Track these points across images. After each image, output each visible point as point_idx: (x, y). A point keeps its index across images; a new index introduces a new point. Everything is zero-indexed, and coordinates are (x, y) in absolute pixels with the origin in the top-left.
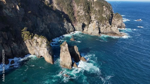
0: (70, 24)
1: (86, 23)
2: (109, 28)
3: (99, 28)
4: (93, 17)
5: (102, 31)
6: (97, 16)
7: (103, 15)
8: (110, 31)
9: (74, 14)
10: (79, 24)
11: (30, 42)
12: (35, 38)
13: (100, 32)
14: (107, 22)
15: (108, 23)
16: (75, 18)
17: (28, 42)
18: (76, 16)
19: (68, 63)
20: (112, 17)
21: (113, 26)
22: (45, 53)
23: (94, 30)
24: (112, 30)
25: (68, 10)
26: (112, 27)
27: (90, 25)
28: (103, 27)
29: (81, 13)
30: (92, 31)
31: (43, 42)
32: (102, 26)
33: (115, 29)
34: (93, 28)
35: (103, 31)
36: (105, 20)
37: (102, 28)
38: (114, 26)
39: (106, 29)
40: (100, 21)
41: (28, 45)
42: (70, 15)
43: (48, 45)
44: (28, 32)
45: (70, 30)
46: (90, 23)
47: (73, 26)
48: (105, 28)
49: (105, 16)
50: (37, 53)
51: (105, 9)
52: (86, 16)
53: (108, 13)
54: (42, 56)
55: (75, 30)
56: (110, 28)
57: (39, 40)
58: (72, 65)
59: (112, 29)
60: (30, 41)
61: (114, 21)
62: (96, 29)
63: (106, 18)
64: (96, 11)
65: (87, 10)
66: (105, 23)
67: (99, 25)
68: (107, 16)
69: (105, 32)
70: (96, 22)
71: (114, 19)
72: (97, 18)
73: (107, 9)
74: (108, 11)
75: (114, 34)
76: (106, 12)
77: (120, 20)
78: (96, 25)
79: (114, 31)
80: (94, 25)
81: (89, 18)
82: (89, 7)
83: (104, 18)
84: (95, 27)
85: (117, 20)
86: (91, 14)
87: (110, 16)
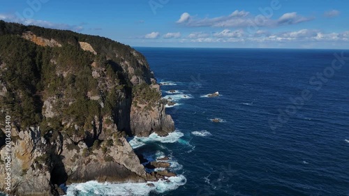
5: (70, 167)
6: (63, 99)
7: (89, 93)
8: (105, 164)
14: (105, 118)
15: (108, 122)
20: (130, 97)
21: (114, 143)
23: (25, 171)
24: (111, 159)
26: (112, 148)
28: (75, 151)
32: (70, 148)
34: (20, 162)
36: (94, 113)
37: (68, 155)
38: (120, 143)
39: (86, 160)
48: (81, 152)
49: (96, 98)
51: (95, 74)
53: (110, 87)
56: (105, 150)
59: (111, 154)
61: (137, 111)
62: (35, 165)
63: (102, 104)
64: (60, 82)
65: (23, 77)
66: (98, 123)
67: (52, 143)
68: (103, 99)
69: (86, 171)
70: (30, 134)
71: (136, 102)
72: (66, 106)
73: (105, 71)
74: (108, 78)
75: (120, 175)
76: (103, 84)
77: (156, 108)
78: (36, 150)
79: (122, 163)
80: (22, 151)
81: (29, 110)
82: (38, 66)
83: (90, 108)
84: (27, 159)
85: (145, 105)
86: (45, 91)
87: (118, 94)
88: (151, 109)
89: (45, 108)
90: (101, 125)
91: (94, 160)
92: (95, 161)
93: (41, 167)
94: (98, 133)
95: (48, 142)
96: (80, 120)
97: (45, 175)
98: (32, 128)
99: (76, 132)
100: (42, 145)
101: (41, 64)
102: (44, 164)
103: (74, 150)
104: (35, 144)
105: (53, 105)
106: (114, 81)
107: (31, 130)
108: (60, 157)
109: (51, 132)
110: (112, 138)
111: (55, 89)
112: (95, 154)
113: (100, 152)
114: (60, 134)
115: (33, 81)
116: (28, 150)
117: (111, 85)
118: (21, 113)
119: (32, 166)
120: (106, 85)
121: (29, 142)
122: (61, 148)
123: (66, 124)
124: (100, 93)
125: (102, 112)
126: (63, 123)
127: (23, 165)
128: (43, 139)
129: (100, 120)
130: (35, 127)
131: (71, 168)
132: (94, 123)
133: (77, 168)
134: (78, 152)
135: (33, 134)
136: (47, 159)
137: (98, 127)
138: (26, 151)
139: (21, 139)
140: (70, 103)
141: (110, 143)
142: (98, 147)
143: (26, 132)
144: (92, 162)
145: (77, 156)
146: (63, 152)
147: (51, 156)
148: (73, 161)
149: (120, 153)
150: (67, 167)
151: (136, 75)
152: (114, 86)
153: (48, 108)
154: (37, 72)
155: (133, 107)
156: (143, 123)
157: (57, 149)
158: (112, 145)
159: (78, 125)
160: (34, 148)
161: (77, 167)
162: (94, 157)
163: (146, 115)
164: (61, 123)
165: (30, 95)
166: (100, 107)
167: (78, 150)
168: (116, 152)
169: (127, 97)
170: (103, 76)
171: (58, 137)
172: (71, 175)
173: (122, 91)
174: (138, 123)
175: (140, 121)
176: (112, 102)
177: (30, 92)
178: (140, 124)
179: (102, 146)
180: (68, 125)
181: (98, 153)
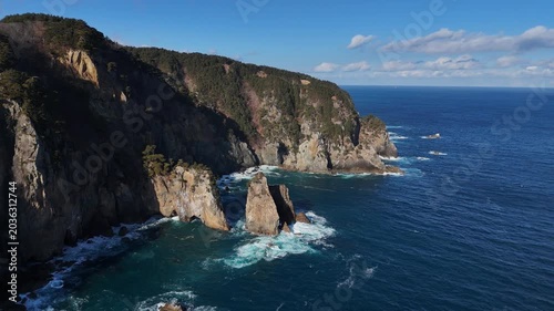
0: (245, 145)
1: (288, 143)
2: (354, 152)
3: (328, 155)
4: (306, 125)
5: (335, 161)
6: (316, 122)
7: (333, 119)
8: (357, 160)
9: (250, 119)
10: (270, 146)
11: (163, 182)
12: (179, 169)
13: (330, 166)
14: (345, 138)
15: (348, 141)
16: (254, 128)
17: (159, 182)
18: (258, 123)
19: (271, 222)
20: (359, 125)
21: (364, 148)
22: (209, 204)
23: (314, 158)
24: (362, 157)
25: (233, 107)
26: (362, 151)
27: (301, 147)
28: (337, 152)
29: (270, 114)
30: (309, 162)
31: (201, 177)
32: (335, 148)
33: (368, 154)
34: (311, 153)
35: (337, 163)
36: (338, 133)
37: (334, 153)
38: (368, 148)
39: (345, 157)
40: (328, 135)
41: (159, 189)
42: (241, 122)
43: (213, 185)
44: (161, 156)
45: (246, 161)
46: (298, 143)
47: (253, 151)
48: (342, 152)
49: (339, 123)
50: (182, 211)
51: (336, 105)
52: (287, 122)
53: (347, 116)
54: (194, 217)
55: (257, 163)
56: (357, 152)
57: (190, 175)
58: (280, 228)
59: (361, 155)
60: (165, 178)
61: (364, 137)
62: (319, 155)
63: (343, 128)
67: (326, 144)
68: (343, 124)
71: (364, 130)
72: (318, 127)
73: (342, 103)
74: (345, 109)
76: (342, 113)
78: (319, 147)
79: (369, 161)
80: (312, 146)
83: (335, 129)
84: (315, 151)
85: (372, 133)
87: (352, 122)
88: (377, 136)
91: (351, 157)
93: (322, 156)
97: (325, 161)
100: (322, 144)
104: (319, 142)
105: (310, 127)
106: (349, 111)
112: (351, 154)
116: (315, 146)
121: (316, 141)
122: (330, 148)
124: (340, 119)
125: (343, 133)
128: (322, 140)
136: (325, 152)
144: (349, 159)
145: (339, 155)
146: (331, 151)
148: (337, 157)
155: (361, 134)
161: (339, 161)
168: (365, 153)
170: (342, 107)
173: (354, 120)
176: (349, 126)
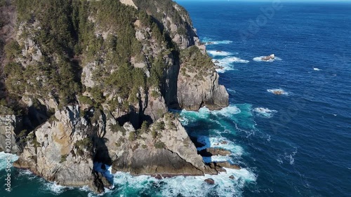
5: (114, 152)
6: (104, 65)
7: (133, 59)
8: (155, 151)
14: (151, 90)
15: (155, 94)
20: (177, 63)
23: (64, 158)
24: (162, 145)
26: (163, 133)
27: (39, 135)
28: (120, 134)
29: (24, 53)
34: (58, 146)
35: (120, 153)
36: (139, 84)
37: (112, 137)
39: (133, 145)
48: (128, 135)
49: (141, 65)
51: (139, 36)
53: (157, 52)
56: (156, 134)
59: (163, 140)
61: (185, 81)
62: (75, 150)
63: (148, 73)
64: (100, 45)
65: (59, 39)
66: (143, 96)
67: (94, 124)
68: (149, 67)
69: (133, 158)
70: (68, 114)
71: (185, 70)
72: (108, 74)
73: (150, 31)
74: (154, 41)
75: (173, 165)
76: (148, 48)
77: (208, 77)
78: (75, 133)
79: (175, 151)
80: (60, 134)
81: (67, 78)
82: (74, 24)
83: (135, 77)
84: (66, 143)
85: (195, 74)
86: (83, 55)
87: (165, 60)
88: (202, 79)
89: (84, 76)
90: (147, 98)
91: (143, 145)
92: (144, 147)
93: (82, 153)
94: (143, 107)
95: (89, 122)
96: (124, 91)
97: (87, 162)
98: (70, 107)
99: (120, 105)
100: (82, 127)
101: (77, 22)
102: (85, 150)
103: (119, 132)
104: (74, 126)
105: (93, 73)
106: (160, 44)
107: (69, 110)
108: (103, 140)
109: (92, 110)
110: (164, 120)
111: (94, 53)
112: (144, 139)
113: (149, 136)
114: (102, 112)
115: (70, 43)
116: (67, 133)
117: (157, 50)
118: (58, 81)
119: (73, 152)
120: (152, 49)
121: (67, 124)
122: (104, 130)
123: (108, 95)
124: (145, 59)
125: (148, 83)
126: (105, 94)
127: (62, 150)
128: (83, 120)
129: (146, 92)
130: (74, 106)
131: (116, 152)
132: (140, 95)
133: (123, 154)
134: (124, 134)
135: (71, 114)
136: (89, 144)
137: (143, 100)
138: (64, 133)
139: (58, 120)
140: (112, 71)
141: (162, 126)
142: (147, 130)
143: (63, 112)
144: (140, 148)
145: (122, 140)
146: (107, 134)
147: (93, 140)
148: (118, 145)
149: (173, 139)
150: (111, 152)
151: (179, 34)
152: (160, 51)
153: (87, 77)
154: (74, 31)
155: (180, 75)
156: (193, 95)
157: (100, 131)
158: (163, 129)
159: (121, 97)
160: (74, 131)
161: (122, 151)
162: (143, 142)
163: (196, 86)
164: (102, 94)
165: (67, 60)
166: (146, 76)
167: (124, 132)
168: (168, 137)
169: (174, 64)
170: (149, 38)
171: (101, 117)
172: (115, 161)
173: (169, 56)
174: (187, 95)
175: (189, 93)
176: (158, 70)
177: (67, 56)
178: (190, 96)
179: (151, 129)
180: (110, 97)
181: (146, 137)
